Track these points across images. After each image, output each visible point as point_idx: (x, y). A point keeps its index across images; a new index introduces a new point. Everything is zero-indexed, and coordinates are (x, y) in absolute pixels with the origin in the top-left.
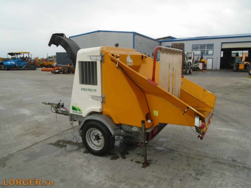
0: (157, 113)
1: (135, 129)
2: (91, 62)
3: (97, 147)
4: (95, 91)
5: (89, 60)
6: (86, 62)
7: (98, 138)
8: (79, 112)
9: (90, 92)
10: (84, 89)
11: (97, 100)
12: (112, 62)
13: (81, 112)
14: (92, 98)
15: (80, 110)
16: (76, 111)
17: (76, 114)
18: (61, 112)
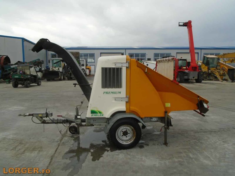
0: (170, 104)
1: (154, 119)
2: (117, 68)
3: (126, 142)
4: (119, 94)
5: (114, 67)
6: (110, 69)
7: (125, 133)
8: (99, 114)
9: (114, 94)
10: (107, 93)
11: (122, 101)
12: (138, 68)
13: (102, 114)
14: (115, 99)
15: (100, 113)
16: (96, 114)
17: (95, 117)
18: (50, 121)
